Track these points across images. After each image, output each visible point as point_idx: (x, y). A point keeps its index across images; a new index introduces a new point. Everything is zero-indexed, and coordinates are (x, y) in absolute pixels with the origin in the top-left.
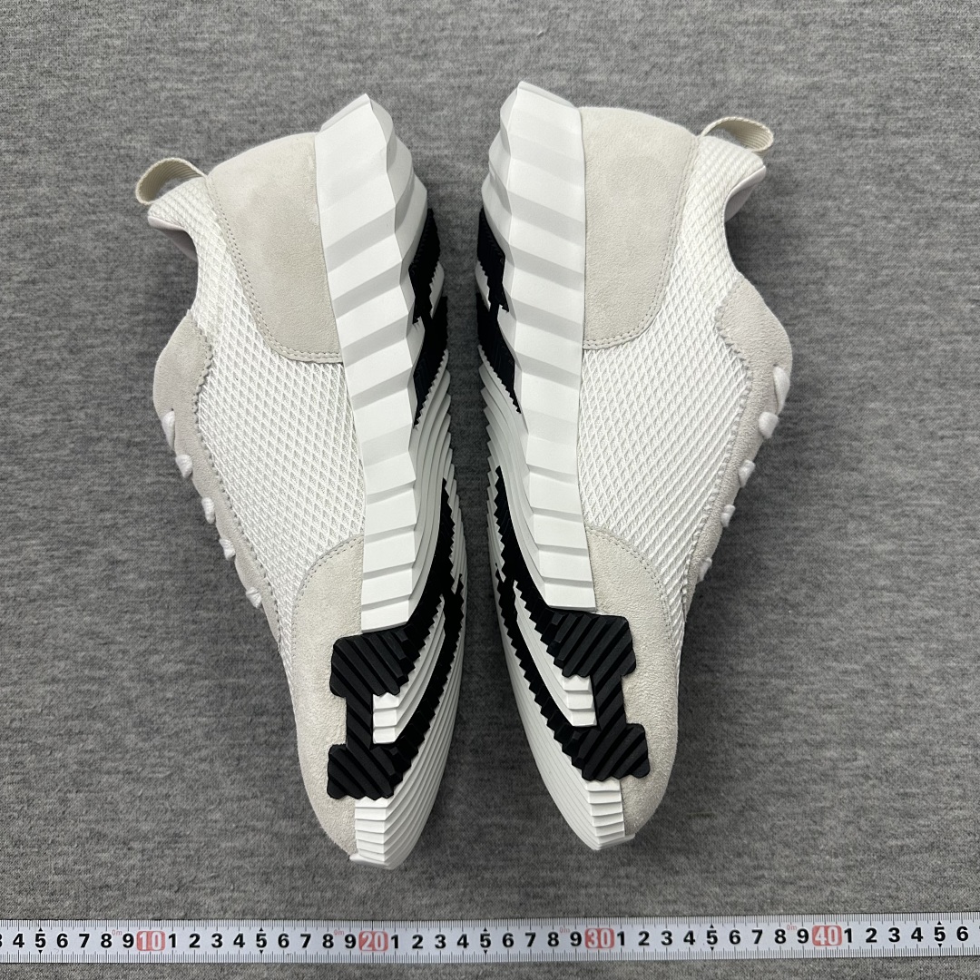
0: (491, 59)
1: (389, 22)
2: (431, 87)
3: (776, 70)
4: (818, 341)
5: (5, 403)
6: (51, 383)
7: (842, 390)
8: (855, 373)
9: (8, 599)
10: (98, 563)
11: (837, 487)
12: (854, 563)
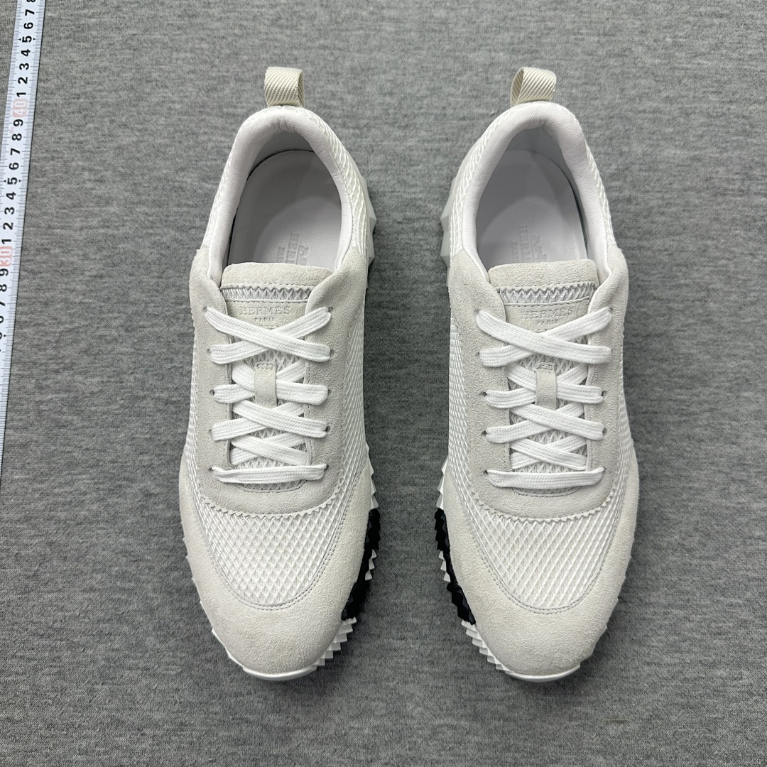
0: (456, 130)
1: (382, 101)
2: (410, 149)
3: (667, 145)
4: (704, 344)
5: (71, 367)
6: (109, 353)
7: (723, 382)
8: (732, 369)
9: (60, 522)
10: (135, 495)
11: (721, 456)
12: (735, 517)
